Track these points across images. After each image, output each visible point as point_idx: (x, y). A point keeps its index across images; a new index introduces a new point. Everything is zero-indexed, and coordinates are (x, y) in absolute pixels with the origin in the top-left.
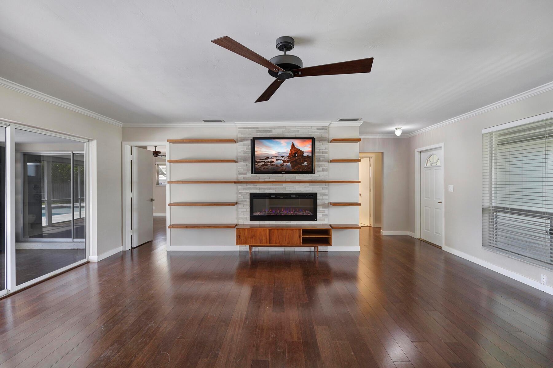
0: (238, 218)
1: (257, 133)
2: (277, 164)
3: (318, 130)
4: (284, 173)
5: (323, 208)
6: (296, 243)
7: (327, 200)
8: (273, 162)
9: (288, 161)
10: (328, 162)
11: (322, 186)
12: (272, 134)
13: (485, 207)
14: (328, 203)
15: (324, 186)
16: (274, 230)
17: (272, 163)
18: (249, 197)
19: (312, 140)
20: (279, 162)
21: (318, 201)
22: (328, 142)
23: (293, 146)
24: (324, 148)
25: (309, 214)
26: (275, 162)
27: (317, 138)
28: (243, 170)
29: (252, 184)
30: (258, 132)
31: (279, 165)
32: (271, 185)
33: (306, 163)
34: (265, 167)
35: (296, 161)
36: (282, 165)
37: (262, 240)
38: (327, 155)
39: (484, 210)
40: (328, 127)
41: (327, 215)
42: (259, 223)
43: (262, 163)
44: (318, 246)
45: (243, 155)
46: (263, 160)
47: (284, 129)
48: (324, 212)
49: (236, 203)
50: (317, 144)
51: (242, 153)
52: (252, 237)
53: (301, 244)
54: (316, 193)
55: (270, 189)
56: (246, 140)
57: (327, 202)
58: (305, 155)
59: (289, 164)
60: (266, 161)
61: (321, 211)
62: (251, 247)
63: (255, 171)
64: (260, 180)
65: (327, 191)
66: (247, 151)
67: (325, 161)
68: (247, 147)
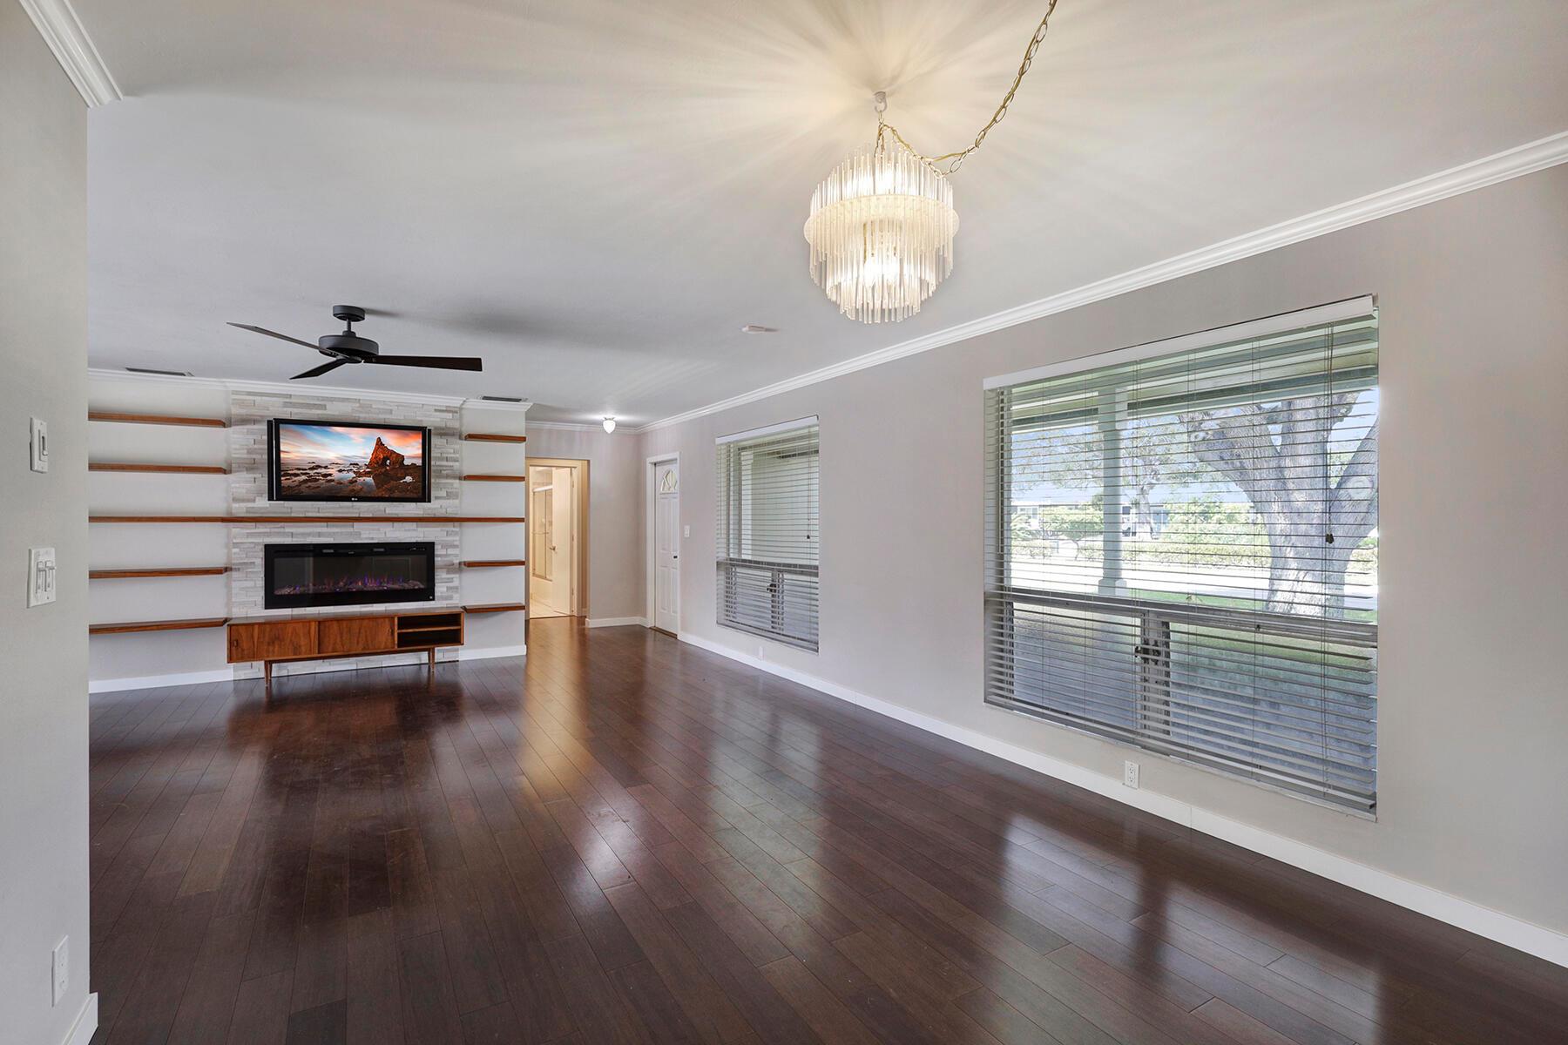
0: (229, 604)
1: (285, 409)
2: (342, 479)
3: (438, 413)
4: (355, 501)
5: (448, 573)
6: (383, 646)
7: (456, 556)
8: (330, 475)
9: (367, 474)
10: (460, 478)
11: (447, 529)
12: (325, 412)
13: (720, 559)
14: (460, 563)
15: (450, 527)
16: (330, 623)
17: (329, 478)
18: (262, 554)
19: (425, 434)
20: (344, 474)
21: (437, 559)
22: (460, 438)
23: (379, 444)
24: (452, 451)
25: (416, 587)
26: (336, 475)
27: (436, 428)
28: (244, 491)
29: (272, 525)
30: (286, 405)
31: (346, 481)
32: (322, 527)
33: (409, 479)
34: (309, 484)
35: (386, 474)
36: (352, 482)
37: (300, 646)
38: (457, 464)
39: (718, 564)
40: (461, 408)
41: (457, 588)
42: (290, 613)
43: (304, 477)
44: (434, 649)
45: (245, 456)
46: (306, 470)
47: (358, 405)
48: (452, 582)
49: (226, 570)
50: (435, 441)
51: (242, 451)
52: (273, 643)
53: (396, 647)
54: (433, 543)
55: (319, 535)
56: (255, 422)
57: (456, 561)
58: (407, 462)
59: (369, 480)
60: (312, 473)
61: (442, 579)
62: (268, 665)
63: (277, 491)
64: (293, 515)
65: (458, 538)
66: (256, 446)
67: (454, 478)
68: (258, 437)
